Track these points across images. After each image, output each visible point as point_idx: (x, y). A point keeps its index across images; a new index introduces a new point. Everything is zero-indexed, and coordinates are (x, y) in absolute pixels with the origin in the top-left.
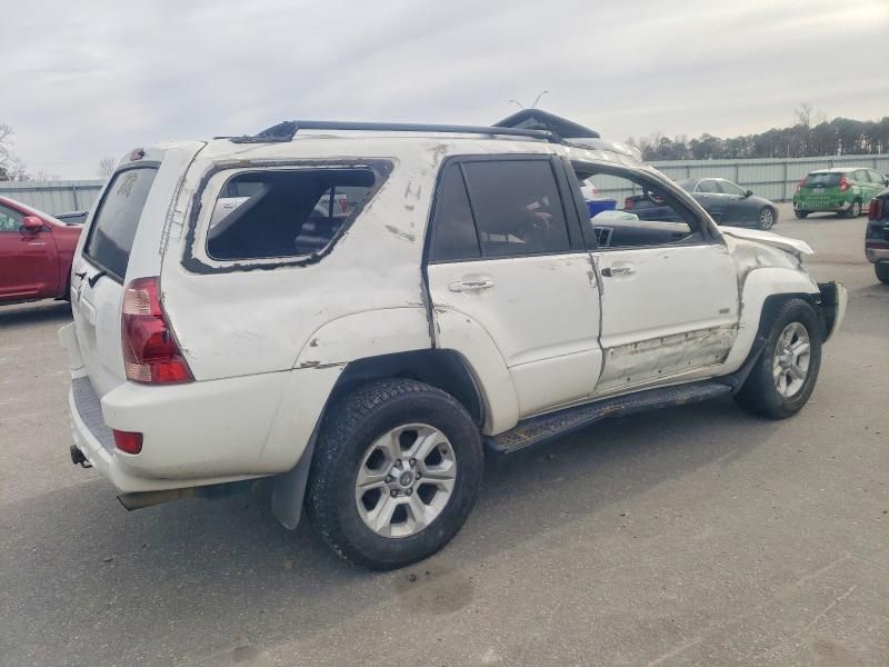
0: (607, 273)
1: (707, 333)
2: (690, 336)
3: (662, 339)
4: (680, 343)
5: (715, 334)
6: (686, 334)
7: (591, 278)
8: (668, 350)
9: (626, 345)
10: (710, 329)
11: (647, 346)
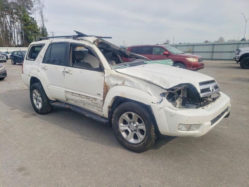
0: (67, 72)
1: (93, 99)
2: (88, 97)
3: (79, 95)
4: (84, 98)
5: (95, 100)
6: (87, 96)
7: (63, 73)
8: (81, 99)
9: (70, 92)
10: (94, 98)
11: (75, 95)
